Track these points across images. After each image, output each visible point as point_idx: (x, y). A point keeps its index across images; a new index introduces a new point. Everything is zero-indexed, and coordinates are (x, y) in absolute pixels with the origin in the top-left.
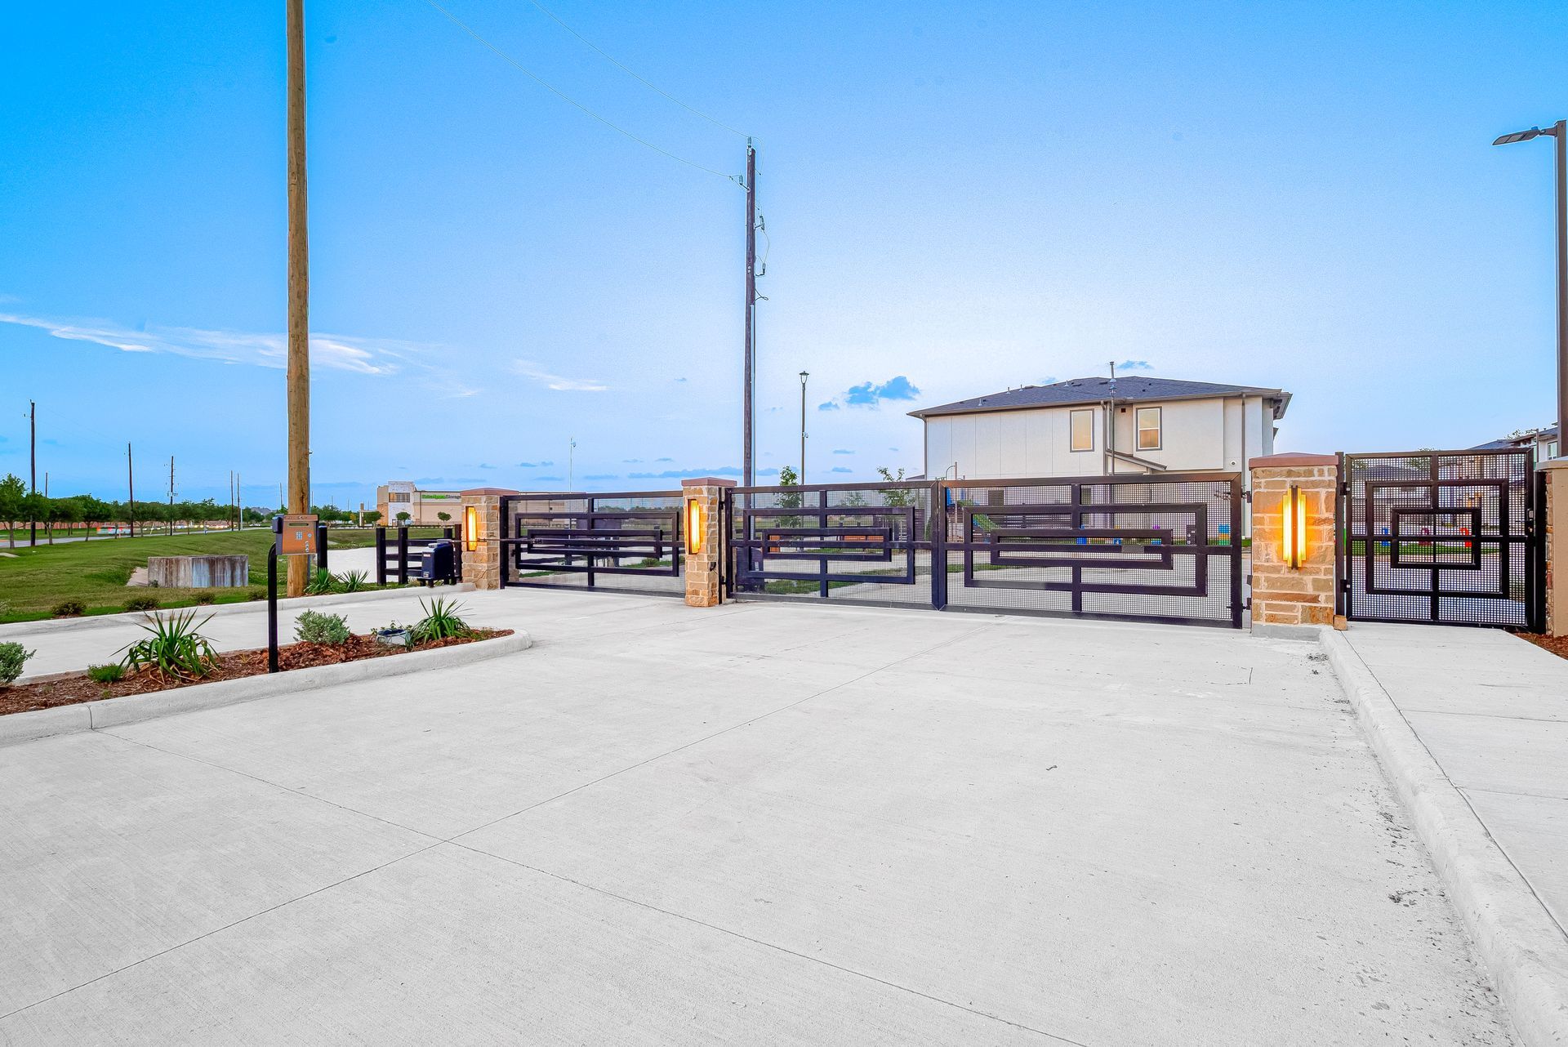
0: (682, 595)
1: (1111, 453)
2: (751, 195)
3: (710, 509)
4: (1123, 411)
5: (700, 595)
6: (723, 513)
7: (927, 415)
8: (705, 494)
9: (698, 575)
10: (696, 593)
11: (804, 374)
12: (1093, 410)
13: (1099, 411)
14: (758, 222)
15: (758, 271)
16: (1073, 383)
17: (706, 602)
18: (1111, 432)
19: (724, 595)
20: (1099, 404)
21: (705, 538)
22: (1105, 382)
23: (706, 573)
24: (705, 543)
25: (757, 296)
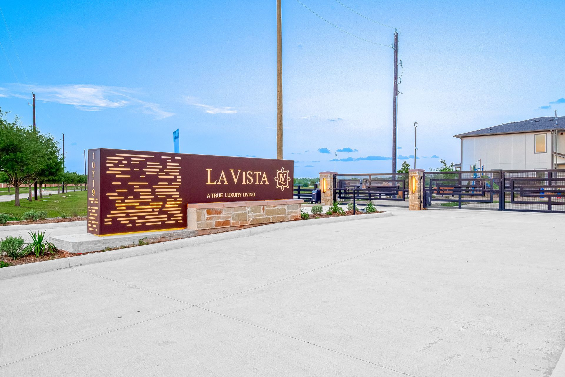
0: (408, 207)
1: (556, 154)
2: (396, 52)
3: (419, 179)
4: (562, 134)
5: (415, 207)
6: (422, 180)
7: (463, 137)
8: (417, 174)
9: (414, 200)
10: (413, 206)
11: (416, 123)
12: (546, 134)
13: (549, 135)
14: (399, 62)
15: (398, 82)
16: (535, 120)
17: (417, 208)
18: (555, 144)
19: (422, 207)
20: (549, 131)
21: (417, 188)
22: (552, 120)
23: (417, 199)
24: (417, 190)
25: (398, 93)
